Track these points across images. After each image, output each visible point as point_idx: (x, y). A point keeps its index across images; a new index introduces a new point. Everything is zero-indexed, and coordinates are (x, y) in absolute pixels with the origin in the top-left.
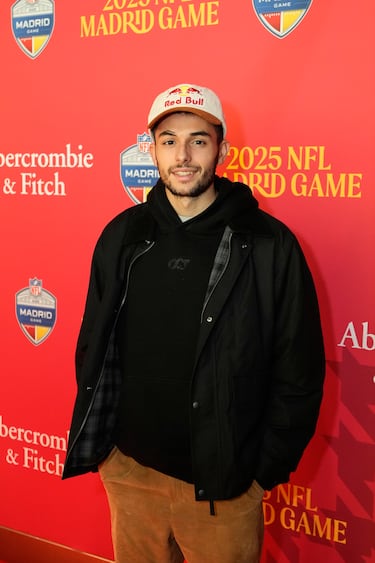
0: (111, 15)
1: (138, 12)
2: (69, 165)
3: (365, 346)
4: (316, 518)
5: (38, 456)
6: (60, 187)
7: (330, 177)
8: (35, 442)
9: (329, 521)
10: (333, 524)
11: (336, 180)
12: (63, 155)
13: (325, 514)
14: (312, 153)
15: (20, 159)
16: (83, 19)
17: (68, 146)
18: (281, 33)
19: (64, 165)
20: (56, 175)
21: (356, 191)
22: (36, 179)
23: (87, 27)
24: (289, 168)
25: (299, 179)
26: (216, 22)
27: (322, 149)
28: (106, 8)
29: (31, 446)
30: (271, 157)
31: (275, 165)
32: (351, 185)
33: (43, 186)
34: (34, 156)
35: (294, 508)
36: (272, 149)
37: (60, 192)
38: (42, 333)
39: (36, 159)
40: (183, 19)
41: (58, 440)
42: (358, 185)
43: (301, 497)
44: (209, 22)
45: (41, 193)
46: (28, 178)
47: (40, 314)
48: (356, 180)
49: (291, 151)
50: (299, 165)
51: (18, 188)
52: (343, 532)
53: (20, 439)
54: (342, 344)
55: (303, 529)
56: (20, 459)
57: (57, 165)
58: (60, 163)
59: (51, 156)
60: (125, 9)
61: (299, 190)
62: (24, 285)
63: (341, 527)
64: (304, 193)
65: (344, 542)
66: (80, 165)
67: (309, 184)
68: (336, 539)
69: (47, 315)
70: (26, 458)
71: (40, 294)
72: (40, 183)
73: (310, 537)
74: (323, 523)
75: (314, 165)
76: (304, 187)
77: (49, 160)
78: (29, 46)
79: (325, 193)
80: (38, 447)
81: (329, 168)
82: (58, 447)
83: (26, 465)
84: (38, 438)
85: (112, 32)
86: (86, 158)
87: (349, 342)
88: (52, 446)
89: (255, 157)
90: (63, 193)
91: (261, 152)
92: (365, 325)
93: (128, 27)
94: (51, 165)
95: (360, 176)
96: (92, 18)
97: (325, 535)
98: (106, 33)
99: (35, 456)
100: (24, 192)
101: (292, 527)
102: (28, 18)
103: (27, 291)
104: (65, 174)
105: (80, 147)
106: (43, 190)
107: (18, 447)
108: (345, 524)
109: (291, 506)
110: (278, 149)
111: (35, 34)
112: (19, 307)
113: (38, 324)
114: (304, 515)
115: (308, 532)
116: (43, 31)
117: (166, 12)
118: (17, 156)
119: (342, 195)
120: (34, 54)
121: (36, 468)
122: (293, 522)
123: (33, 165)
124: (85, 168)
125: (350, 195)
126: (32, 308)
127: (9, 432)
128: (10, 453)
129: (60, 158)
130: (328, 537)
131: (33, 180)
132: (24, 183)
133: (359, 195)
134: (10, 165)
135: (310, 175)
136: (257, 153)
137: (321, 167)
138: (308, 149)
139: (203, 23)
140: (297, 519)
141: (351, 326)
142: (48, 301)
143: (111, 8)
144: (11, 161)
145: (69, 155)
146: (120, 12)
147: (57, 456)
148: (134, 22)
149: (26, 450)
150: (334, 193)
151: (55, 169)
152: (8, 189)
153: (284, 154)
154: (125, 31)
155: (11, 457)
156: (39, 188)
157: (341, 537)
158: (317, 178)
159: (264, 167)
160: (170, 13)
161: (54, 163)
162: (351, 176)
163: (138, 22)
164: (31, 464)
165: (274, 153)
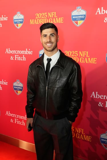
0: (38, 20)
1: (44, 19)
2: (27, 54)
3: (97, 97)
4: (84, 136)
5: (18, 121)
6: (24, 58)
7: (89, 59)
8: (18, 117)
9: (87, 136)
10: (88, 137)
11: (91, 59)
12: (25, 51)
13: (86, 135)
14: (85, 53)
15: (15, 52)
16: (31, 20)
17: (27, 49)
18: (78, 25)
19: (25, 54)
20: (24, 56)
21: (95, 62)
22: (19, 57)
23: (32, 22)
24: (80, 56)
25: (82, 59)
26: (63, 22)
27: (87, 52)
28: (36, 18)
29: (16, 118)
30: (75, 53)
31: (76, 56)
32: (94, 61)
33: (20, 58)
34: (18, 51)
35: (79, 133)
36: (76, 52)
37: (24, 60)
38: (19, 92)
39: (19, 52)
40: (55, 21)
41: (23, 117)
42: (96, 61)
43: (81, 131)
44: (61, 22)
45: (20, 60)
46: (16, 56)
47: (19, 88)
48: (95, 59)
49: (80, 52)
50: (82, 55)
51: (14, 58)
52: (90, 139)
53: (14, 116)
54: (91, 97)
55: (81, 138)
56: (14, 121)
57: (24, 53)
58: (25, 53)
59: (22, 51)
60: (41, 18)
61: (82, 61)
62: (15, 81)
63: (90, 138)
64: (83, 62)
65: (91, 141)
66: (29, 54)
67: (84, 60)
68: (89, 140)
69: (21, 88)
70: (15, 121)
71: (19, 83)
72: (20, 57)
73: (83, 140)
74: (86, 137)
75: (85, 56)
76: (83, 61)
77: (22, 52)
78: (17, 26)
79: (88, 62)
80: (18, 118)
81: (89, 57)
82: (23, 119)
83: (15, 123)
84: (18, 116)
85: (38, 23)
86: (31, 52)
87: (93, 96)
88: (22, 118)
89: (72, 53)
90: (25, 60)
91: (73, 52)
92: (97, 92)
93: (42, 22)
94: (22, 53)
95: (96, 59)
96: (33, 20)
97: (86, 140)
98: (36, 23)
99: (17, 121)
100: (16, 59)
101: (79, 138)
102: (17, 19)
103: (16, 83)
104: (26, 55)
105: (29, 50)
106: (20, 59)
107: (13, 118)
108: (91, 137)
109: (78, 133)
110: (77, 52)
111: (19, 23)
112: (14, 86)
113: (19, 90)
114: (82, 135)
115: (82, 139)
116: (21, 22)
117: (51, 19)
118: (14, 51)
119: (92, 63)
120: (19, 28)
121: (18, 123)
122: (79, 137)
123: (18, 53)
124: (30, 54)
125: (94, 63)
126: (17, 86)
127: (11, 115)
128: (11, 120)
129: (25, 52)
130: (87, 140)
131: (18, 57)
132: (16, 57)
133: (96, 63)
134: (12, 53)
135: (84, 58)
136: (72, 52)
137: (87, 56)
138: (84, 52)
139: (59, 22)
140: (80, 136)
141: (93, 93)
142: (21, 85)
143: (38, 18)
144: (12, 52)
145: (27, 51)
146: (40, 19)
147: (23, 121)
148: (43, 21)
149: (15, 119)
150: (90, 62)
151: (23, 54)
152: (12, 59)
153: (78, 53)
154: (41, 23)
155: (12, 121)
156: (19, 59)
157: (90, 140)
158: (86, 59)
159: (74, 56)
160: (52, 20)
161: (23, 53)
162: (94, 59)
163: (44, 21)
164: (17, 122)
165: (76, 53)
